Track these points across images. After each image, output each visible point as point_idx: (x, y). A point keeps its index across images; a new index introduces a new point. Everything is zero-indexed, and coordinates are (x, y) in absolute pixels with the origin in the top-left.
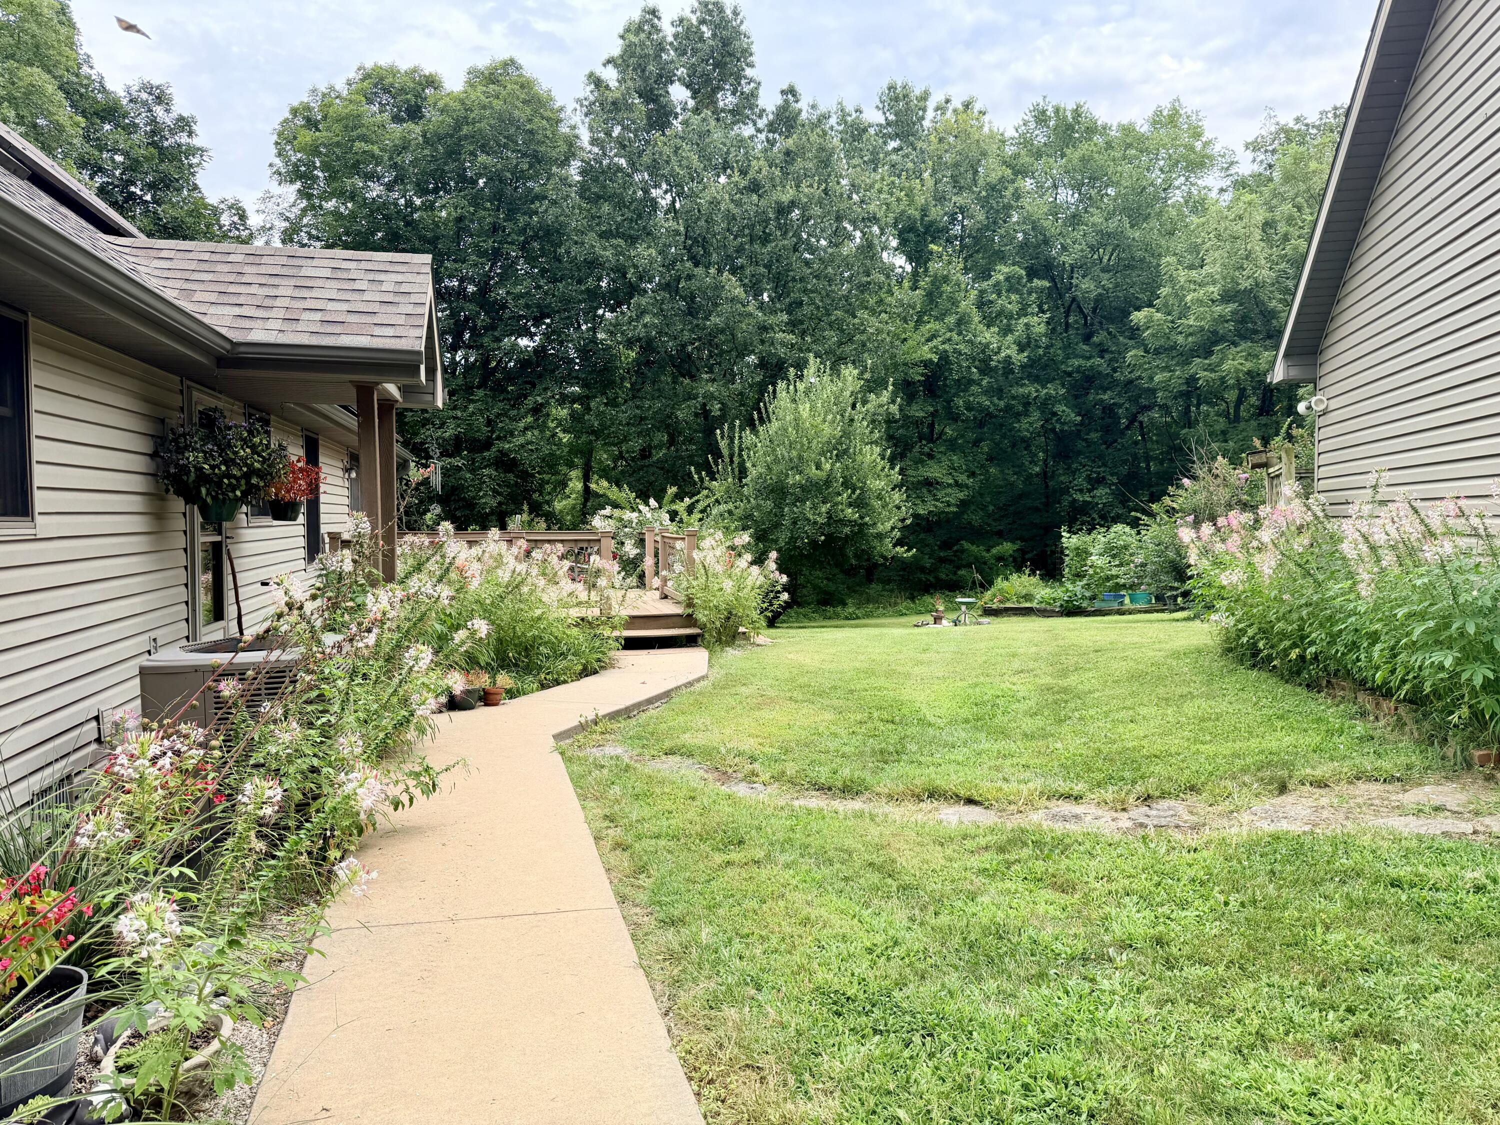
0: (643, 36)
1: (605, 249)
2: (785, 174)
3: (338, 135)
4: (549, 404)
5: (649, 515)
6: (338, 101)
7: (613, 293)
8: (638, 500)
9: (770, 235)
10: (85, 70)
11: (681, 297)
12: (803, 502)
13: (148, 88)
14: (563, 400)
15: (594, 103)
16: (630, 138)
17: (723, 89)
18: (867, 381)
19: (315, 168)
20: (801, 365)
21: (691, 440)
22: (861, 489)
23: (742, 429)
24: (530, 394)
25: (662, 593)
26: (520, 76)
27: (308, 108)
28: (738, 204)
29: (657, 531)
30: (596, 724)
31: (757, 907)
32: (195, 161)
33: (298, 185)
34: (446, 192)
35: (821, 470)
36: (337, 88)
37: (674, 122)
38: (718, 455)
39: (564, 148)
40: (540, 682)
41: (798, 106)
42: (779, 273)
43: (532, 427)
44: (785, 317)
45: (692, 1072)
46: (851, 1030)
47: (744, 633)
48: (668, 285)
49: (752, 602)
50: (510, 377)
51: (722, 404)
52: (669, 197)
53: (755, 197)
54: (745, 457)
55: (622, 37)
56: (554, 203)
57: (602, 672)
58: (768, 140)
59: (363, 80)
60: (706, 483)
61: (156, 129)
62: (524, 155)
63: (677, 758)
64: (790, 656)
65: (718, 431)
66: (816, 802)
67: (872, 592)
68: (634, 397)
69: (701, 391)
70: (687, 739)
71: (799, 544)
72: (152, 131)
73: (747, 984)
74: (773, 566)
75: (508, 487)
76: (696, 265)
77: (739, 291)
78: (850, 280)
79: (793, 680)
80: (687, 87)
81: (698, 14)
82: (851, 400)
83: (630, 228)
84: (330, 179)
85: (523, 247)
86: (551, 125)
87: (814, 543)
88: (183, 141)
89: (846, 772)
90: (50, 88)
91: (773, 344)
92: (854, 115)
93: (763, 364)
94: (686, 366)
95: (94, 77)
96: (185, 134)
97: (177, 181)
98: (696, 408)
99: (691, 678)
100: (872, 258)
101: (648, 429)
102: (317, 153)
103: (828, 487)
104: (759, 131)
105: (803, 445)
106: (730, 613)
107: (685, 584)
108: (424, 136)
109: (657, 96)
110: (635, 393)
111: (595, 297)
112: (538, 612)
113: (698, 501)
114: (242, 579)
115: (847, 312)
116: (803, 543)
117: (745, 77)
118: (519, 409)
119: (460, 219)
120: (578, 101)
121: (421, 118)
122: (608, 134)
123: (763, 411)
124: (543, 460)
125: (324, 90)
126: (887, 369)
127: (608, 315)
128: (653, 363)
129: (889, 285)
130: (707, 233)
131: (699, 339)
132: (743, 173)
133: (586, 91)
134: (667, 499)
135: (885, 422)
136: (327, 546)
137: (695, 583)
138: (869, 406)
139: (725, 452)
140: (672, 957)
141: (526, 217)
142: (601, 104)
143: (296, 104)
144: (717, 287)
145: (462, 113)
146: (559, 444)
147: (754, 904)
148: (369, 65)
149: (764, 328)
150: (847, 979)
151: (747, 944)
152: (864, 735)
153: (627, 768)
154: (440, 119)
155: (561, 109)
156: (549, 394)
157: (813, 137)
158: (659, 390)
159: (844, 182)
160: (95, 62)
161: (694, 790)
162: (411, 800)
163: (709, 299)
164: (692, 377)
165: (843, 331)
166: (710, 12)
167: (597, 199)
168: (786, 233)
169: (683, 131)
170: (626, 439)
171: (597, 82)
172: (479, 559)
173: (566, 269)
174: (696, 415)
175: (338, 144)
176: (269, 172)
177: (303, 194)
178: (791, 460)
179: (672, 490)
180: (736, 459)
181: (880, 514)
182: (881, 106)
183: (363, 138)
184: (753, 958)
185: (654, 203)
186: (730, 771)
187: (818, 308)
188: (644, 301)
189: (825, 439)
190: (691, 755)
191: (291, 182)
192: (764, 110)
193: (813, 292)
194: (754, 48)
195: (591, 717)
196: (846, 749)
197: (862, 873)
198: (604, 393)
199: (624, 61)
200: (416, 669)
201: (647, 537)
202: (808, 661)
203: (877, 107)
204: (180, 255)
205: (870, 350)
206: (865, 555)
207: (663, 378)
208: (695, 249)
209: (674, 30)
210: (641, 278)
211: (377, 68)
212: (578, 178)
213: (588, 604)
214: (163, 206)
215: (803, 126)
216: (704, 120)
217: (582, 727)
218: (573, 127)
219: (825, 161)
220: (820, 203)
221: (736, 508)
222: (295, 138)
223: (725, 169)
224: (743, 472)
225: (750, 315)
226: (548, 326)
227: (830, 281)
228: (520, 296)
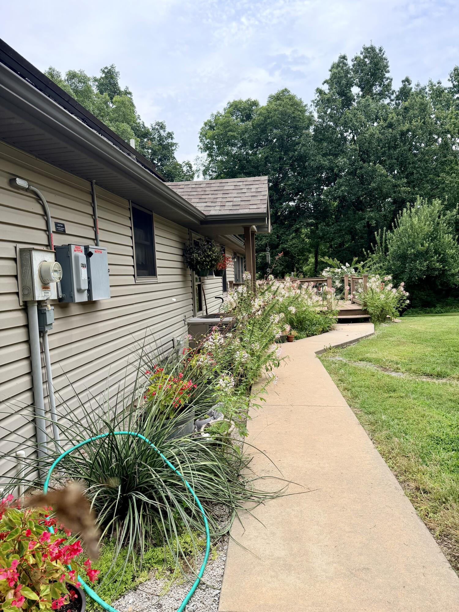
0: (339, 69)
1: (325, 161)
2: (404, 117)
3: (222, 131)
4: (302, 228)
5: (346, 270)
6: (221, 117)
7: (327, 178)
8: (341, 264)
9: (398, 145)
10: (138, 121)
11: (357, 176)
12: (415, 261)
13: (158, 124)
14: (309, 225)
15: (319, 101)
16: (335, 113)
17: (376, 85)
18: (446, 205)
19: (213, 144)
20: (413, 201)
21: (362, 238)
22: (443, 254)
23: (387, 231)
24: (294, 225)
25: (352, 301)
26: (289, 95)
27: (210, 122)
28: (383, 134)
29: (349, 276)
30: (330, 349)
31: (403, 410)
32: (173, 148)
33: (208, 152)
34: (261, 147)
35: (424, 246)
36: (220, 112)
37: (354, 103)
38: (375, 243)
39: (307, 122)
40: (307, 334)
41: (410, 86)
42: (402, 161)
43: (295, 238)
44: (405, 180)
45: (383, 455)
46: (443, 448)
47: (389, 318)
48: (352, 172)
49: (392, 305)
50: (286, 218)
51: (376, 221)
52: (351, 135)
53: (390, 130)
54: (388, 243)
55: (330, 71)
56: (303, 145)
57: (330, 331)
58: (396, 104)
59: (229, 108)
60: (370, 255)
61: (161, 138)
62: (291, 127)
63: (365, 362)
64: (411, 326)
65: (376, 233)
66: (425, 379)
67: (449, 301)
68: (337, 222)
69: (367, 216)
70: (368, 355)
71: (413, 279)
72: (160, 139)
73: (402, 433)
74: (402, 289)
75: (286, 262)
76: (364, 162)
77: (384, 171)
78: (436, 160)
79: (413, 335)
80: (359, 87)
81: (364, 54)
82: (438, 215)
83: (335, 151)
84: (219, 149)
85: (292, 165)
86: (302, 113)
87: (420, 279)
88: (170, 141)
89: (439, 369)
90: (129, 130)
91: (400, 193)
92: (437, 85)
93: (395, 202)
94: (360, 206)
95: (141, 123)
96: (170, 139)
97: (168, 156)
98: (364, 224)
99: (367, 334)
100: (447, 149)
101: (343, 235)
102: (214, 139)
103: (427, 254)
104: (392, 100)
105: (415, 236)
106: (383, 309)
107: (363, 297)
108: (253, 126)
109: (346, 93)
110: (337, 219)
111: (320, 181)
112: (304, 309)
113: (366, 263)
114: (207, 297)
115: (435, 175)
116: (415, 279)
117: (385, 78)
118: (290, 231)
119: (267, 157)
120: (313, 101)
121: (251, 119)
122: (325, 113)
123: (396, 222)
124: (299, 250)
125: (216, 114)
126: (455, 199)
127: (325, 188)
128: (345, 206)
129: (456, 161)
130: (369, 148)
131: (366, 194)
132: (385, 120)
133: (316, 96)
134: (353, 263)
135: (455, 223)
136: (229, 286)
137: (367, 296)
138: (447, 216)
139: (379, 241)
140: (371, 424)
141: (293, 153)
142: (322, 101)
143: (206, 121)
144: (373, 171)
145: (267, 114)
146: (306, 244)
147: (402, 409)
148: (232, 101)
149: (395, 186)
150: (441, 434)
151: (400, 421)
152: (446, 356)
153: (345, 364)
154: (259, 118)
155: (306, 106)
156: (302, 224)
157: (418, 99)
158: (348, 217)
159: (433, 116)
160: (141, 117)
161: (374, 373)
162: (271, 369)
163: (370, 176)
164: (363, 210)
165: (433, 184)
166: (369, 52)
167: (320, 141)
168: (405, 143)
169: (358, 106)
170: (333, 239)
171: (320, 92)
172: (283, 288)
173: (309, 171)
174: (364, 227)
175: (222, 134)
176: (198, 148)
177: (210, 155)
178: (409, 243)
179: (355, 259)
180: (384, 245)
181: (453, 265)
182: (451, 79)
183: (230, 131)
184: (403, 425)
185: (345, 139)
186: (388, 368)
187: (421, 175)
188: (341, 181)
189: (426, 233)
190: (370, 361)
191: (205, 151)
192: (394, 91)
193: (418, 168)
194: (389, 64)
195: (328, 347)
196: (438, 361)
197: (446, 402)
198: (324, 221)
199: (331, 81)
200: (274, 322)
201: (345, 279)
202: (419, 328)
203: (449, 80)
204: (186, 187)
205: (447, 191)
206: (446, 284)
207: (349, 212)
208: (363, 156)
209: (353, 63)
210: (340, 171)
211: (234, 102)
212: (313, 133)
213: (323, 305)
214: (165, 167)
215: (413, 95)
216: (367, 100)
217: (325, 350)
218: (311, 113)
219: (423, 108)
220: (421, 128)
221: (384, 265)
222: (206, 134)
223: (376, 120)
224: (387, 250)
225: (389, 181)
226: (301, 195)
227: (427, 162)
228: (290, 185)
